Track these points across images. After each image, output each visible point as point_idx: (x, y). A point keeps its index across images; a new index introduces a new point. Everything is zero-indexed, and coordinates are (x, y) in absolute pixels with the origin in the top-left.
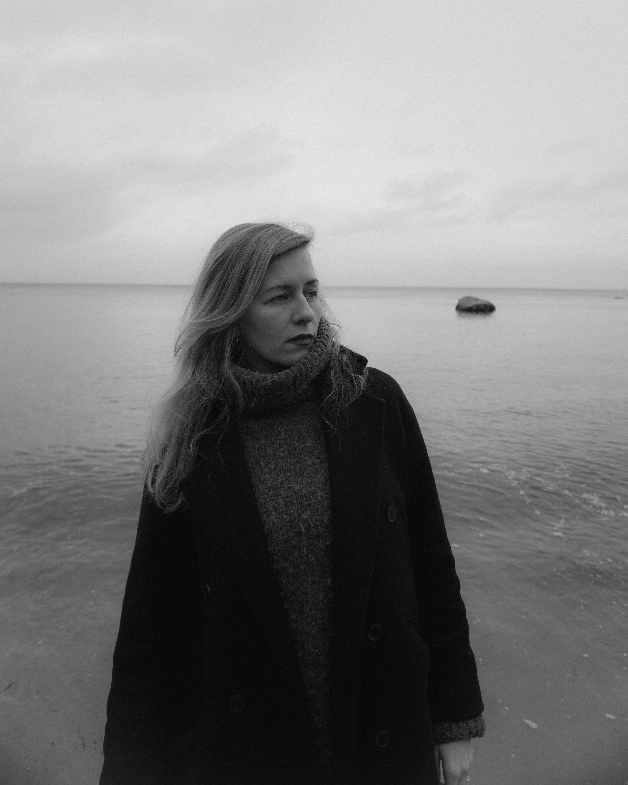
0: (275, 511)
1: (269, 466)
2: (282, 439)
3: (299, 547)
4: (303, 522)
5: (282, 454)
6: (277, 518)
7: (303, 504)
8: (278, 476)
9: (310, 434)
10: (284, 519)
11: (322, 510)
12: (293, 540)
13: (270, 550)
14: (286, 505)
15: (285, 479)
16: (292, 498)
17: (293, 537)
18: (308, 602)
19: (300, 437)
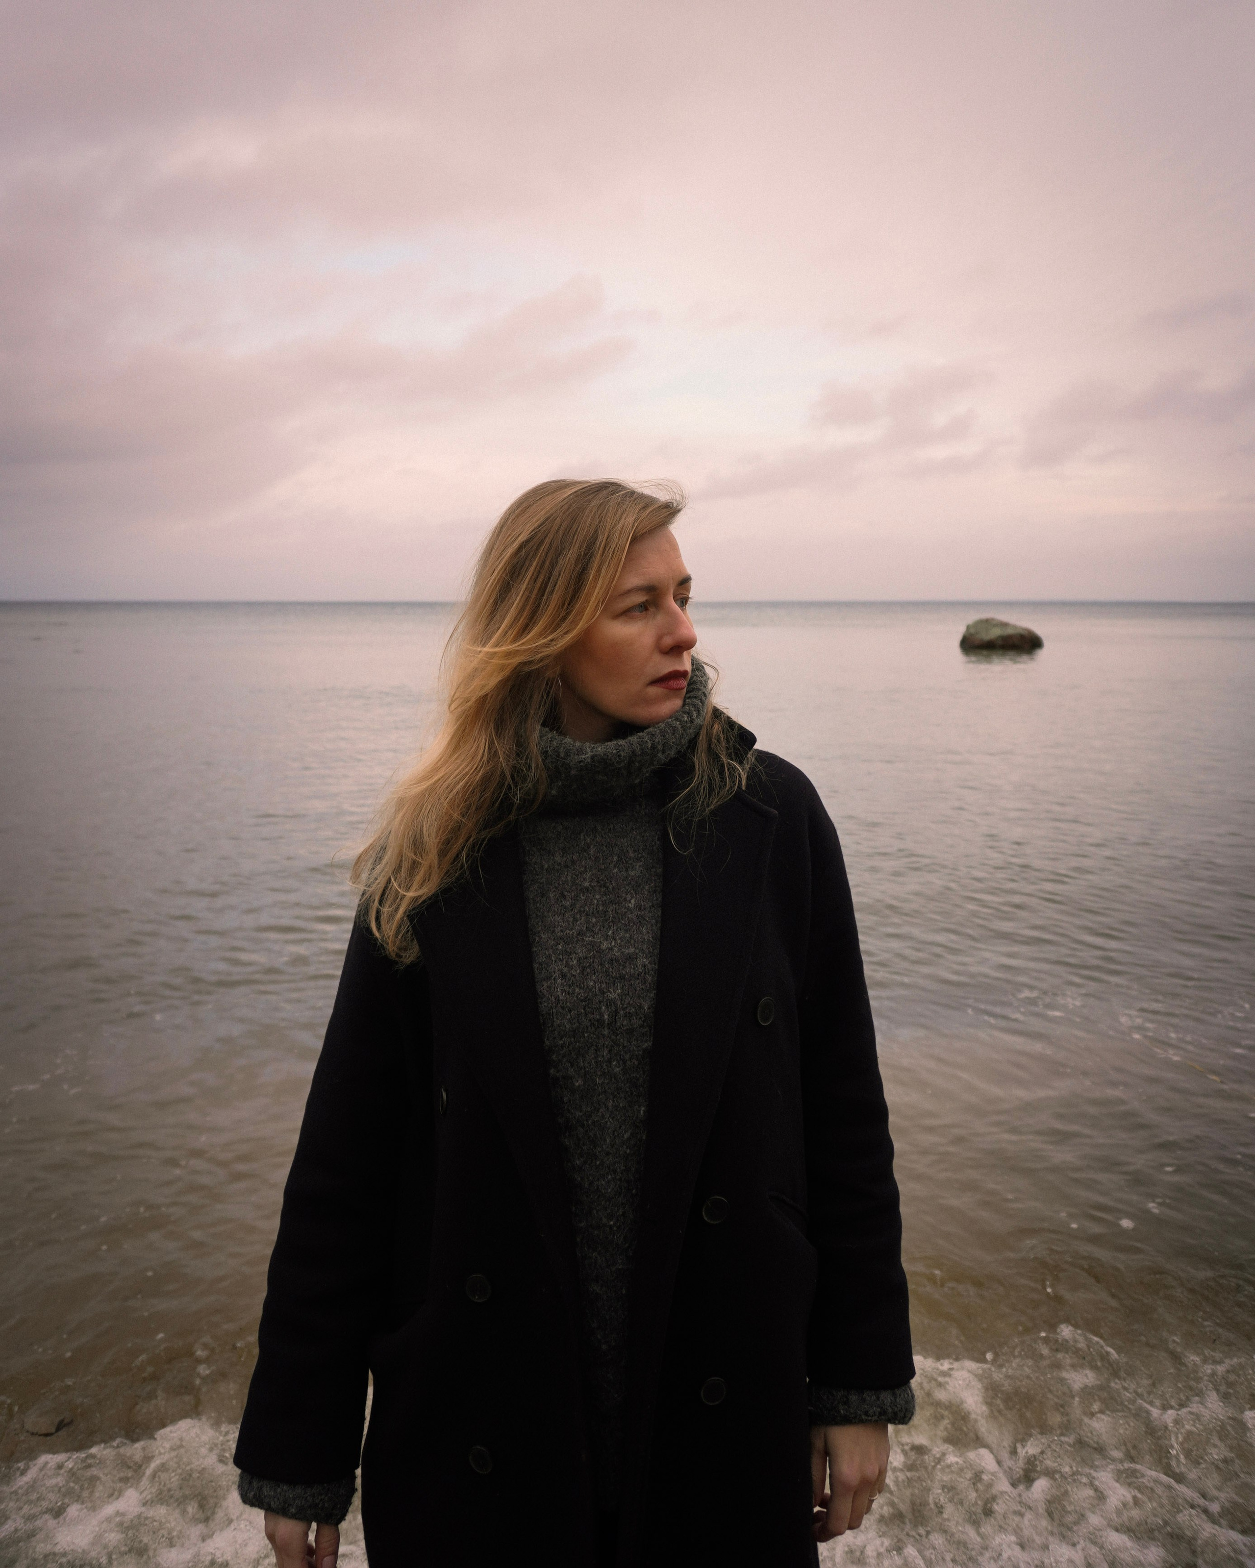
0: (562, 980)
1: (561, 901)
2: (590, 858)
3: (596, 1045)
4: (607, 1004)
5: (587, 884)
6: (565, 991)
7: (611, 974)
8: (575, 920)
9: (640, 855)
10: (576, 994)
11: (642, 989)
12: (587, 1032)
13: (547, 1043)
14: (583, 972)
15: (587, 927)
16: (593, 961)
17: (587, 1027)
18: (605, 1140)
19: (622, 859)
